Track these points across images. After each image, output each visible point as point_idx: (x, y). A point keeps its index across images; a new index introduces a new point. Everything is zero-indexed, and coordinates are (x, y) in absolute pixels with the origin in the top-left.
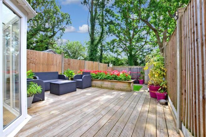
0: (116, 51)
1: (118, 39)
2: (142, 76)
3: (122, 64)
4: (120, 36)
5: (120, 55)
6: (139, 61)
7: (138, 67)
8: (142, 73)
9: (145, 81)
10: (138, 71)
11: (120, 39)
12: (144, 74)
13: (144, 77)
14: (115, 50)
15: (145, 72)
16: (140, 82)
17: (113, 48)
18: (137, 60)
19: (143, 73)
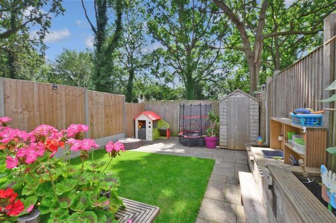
0: (163, 74)
1: (165, 49)
2: (212, 127)
3: (175, 98)
4: (168, 42)
5: (171, 81)
6: (205, 93)
7: (203, 102)
8: (211, 118)
9: (221, 140)
10: (203, 113)
11: (170, 49)
12: (218, 121)
13: (217, 129)
14: (160, 71)
15: (221, 117)
16: (207, 142)
17: (158, 68)
18: (202, 90)
19: (215, 118)
